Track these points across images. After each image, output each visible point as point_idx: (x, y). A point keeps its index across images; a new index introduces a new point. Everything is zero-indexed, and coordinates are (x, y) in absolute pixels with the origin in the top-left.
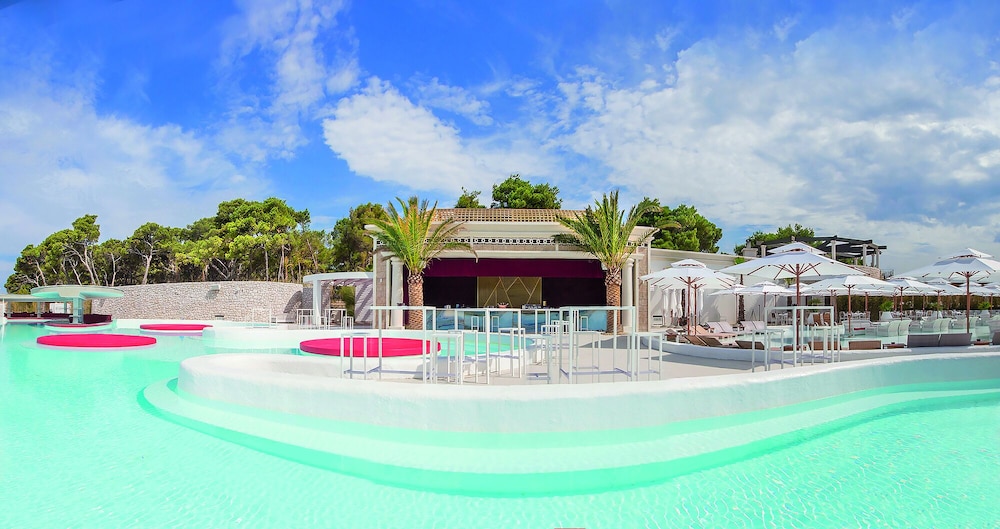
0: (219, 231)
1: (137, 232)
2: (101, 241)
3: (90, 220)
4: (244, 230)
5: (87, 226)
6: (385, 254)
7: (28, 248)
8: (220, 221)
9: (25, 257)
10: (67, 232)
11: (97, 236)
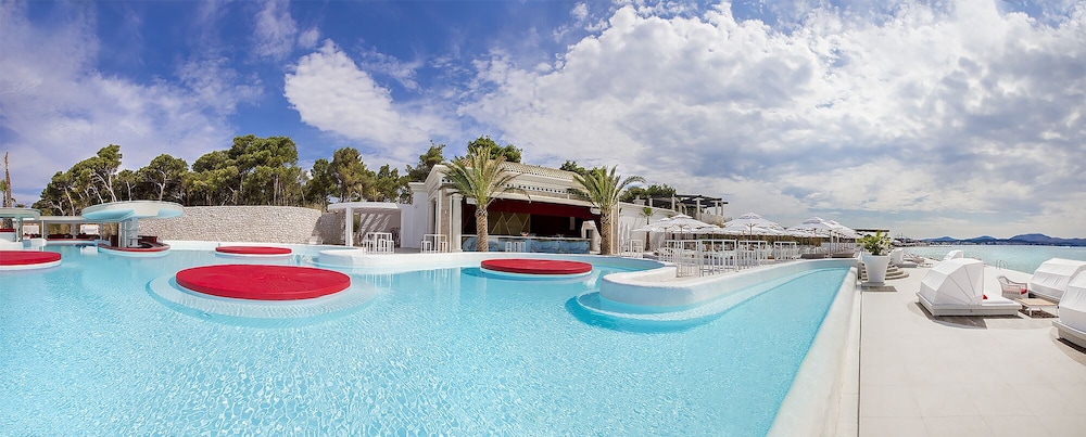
0: (235, 161)
1: (153, 162)
2: (120, 169)
3: (115, 149)
4: (260, 162)
5: (110, 155)
6: (449, 190)
7: (58, 175)
8: (233, 154)
9: (54, 183)
10: (94, 159)
11: (118, 164)
